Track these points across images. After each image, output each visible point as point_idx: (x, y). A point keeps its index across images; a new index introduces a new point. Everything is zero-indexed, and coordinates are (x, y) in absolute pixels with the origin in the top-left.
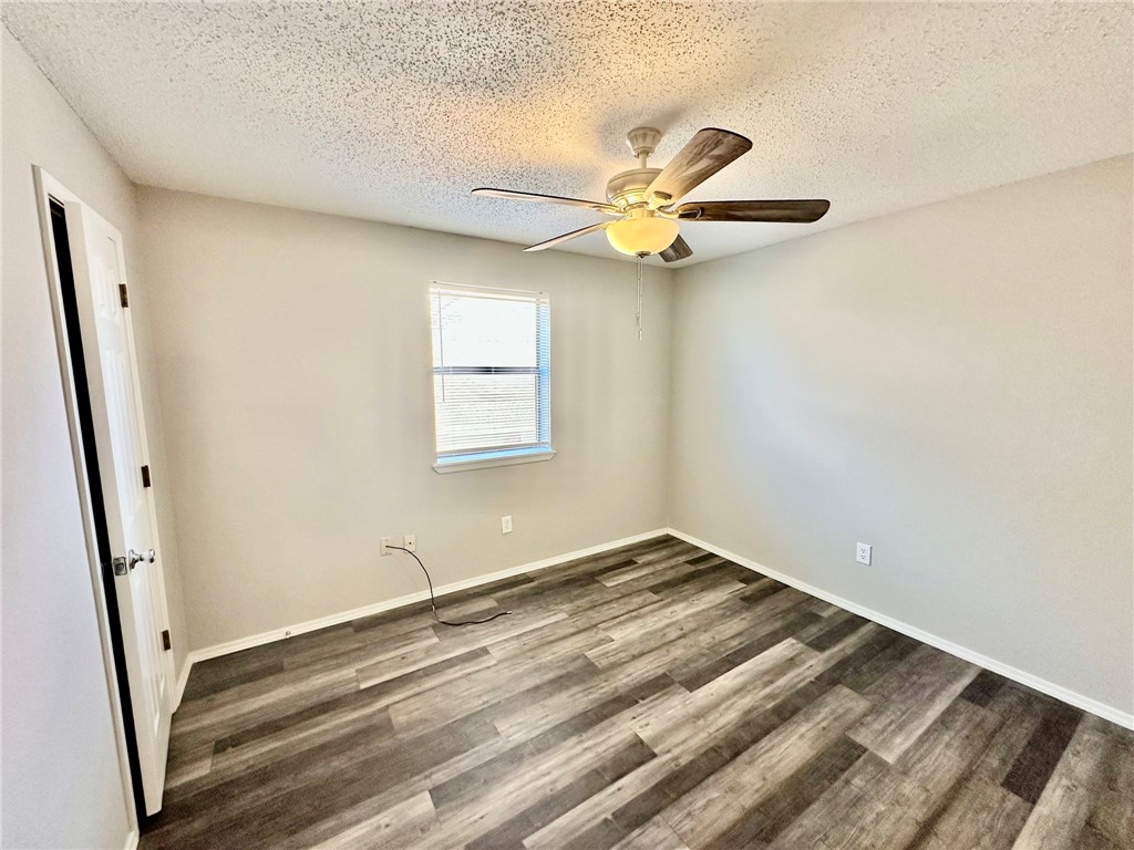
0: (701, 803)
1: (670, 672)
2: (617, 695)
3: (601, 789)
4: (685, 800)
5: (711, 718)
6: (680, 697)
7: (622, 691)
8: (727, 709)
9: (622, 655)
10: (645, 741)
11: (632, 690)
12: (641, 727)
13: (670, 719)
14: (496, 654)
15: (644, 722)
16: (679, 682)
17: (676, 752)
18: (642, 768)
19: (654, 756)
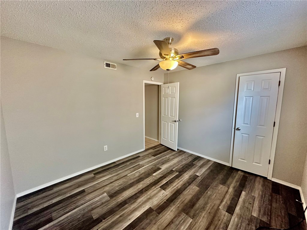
0: (151, 181)
1: (157, 216)
2: (173, 202)
3: (169, 180)
4: (154, 181)
5: (146, 199)
6: (154, 205)
7: (172, 204)
8: (140, 202)
9: (177, 222)
10: (163, 190)
11: (169, 205)
12: (164, 193)
13: (157, 197)
14: (223, 213)
15: (164, 194)
16: (154, 211)
17: (155, 189)
18: (162, 184)
19: (160, 187)
